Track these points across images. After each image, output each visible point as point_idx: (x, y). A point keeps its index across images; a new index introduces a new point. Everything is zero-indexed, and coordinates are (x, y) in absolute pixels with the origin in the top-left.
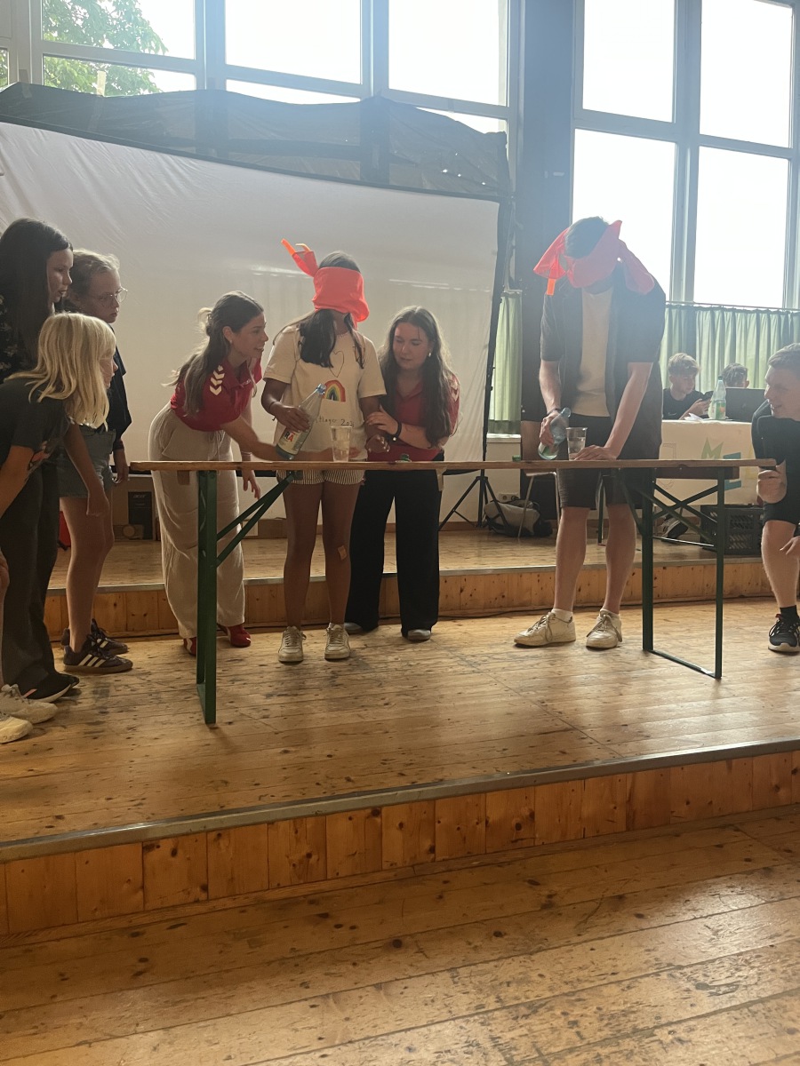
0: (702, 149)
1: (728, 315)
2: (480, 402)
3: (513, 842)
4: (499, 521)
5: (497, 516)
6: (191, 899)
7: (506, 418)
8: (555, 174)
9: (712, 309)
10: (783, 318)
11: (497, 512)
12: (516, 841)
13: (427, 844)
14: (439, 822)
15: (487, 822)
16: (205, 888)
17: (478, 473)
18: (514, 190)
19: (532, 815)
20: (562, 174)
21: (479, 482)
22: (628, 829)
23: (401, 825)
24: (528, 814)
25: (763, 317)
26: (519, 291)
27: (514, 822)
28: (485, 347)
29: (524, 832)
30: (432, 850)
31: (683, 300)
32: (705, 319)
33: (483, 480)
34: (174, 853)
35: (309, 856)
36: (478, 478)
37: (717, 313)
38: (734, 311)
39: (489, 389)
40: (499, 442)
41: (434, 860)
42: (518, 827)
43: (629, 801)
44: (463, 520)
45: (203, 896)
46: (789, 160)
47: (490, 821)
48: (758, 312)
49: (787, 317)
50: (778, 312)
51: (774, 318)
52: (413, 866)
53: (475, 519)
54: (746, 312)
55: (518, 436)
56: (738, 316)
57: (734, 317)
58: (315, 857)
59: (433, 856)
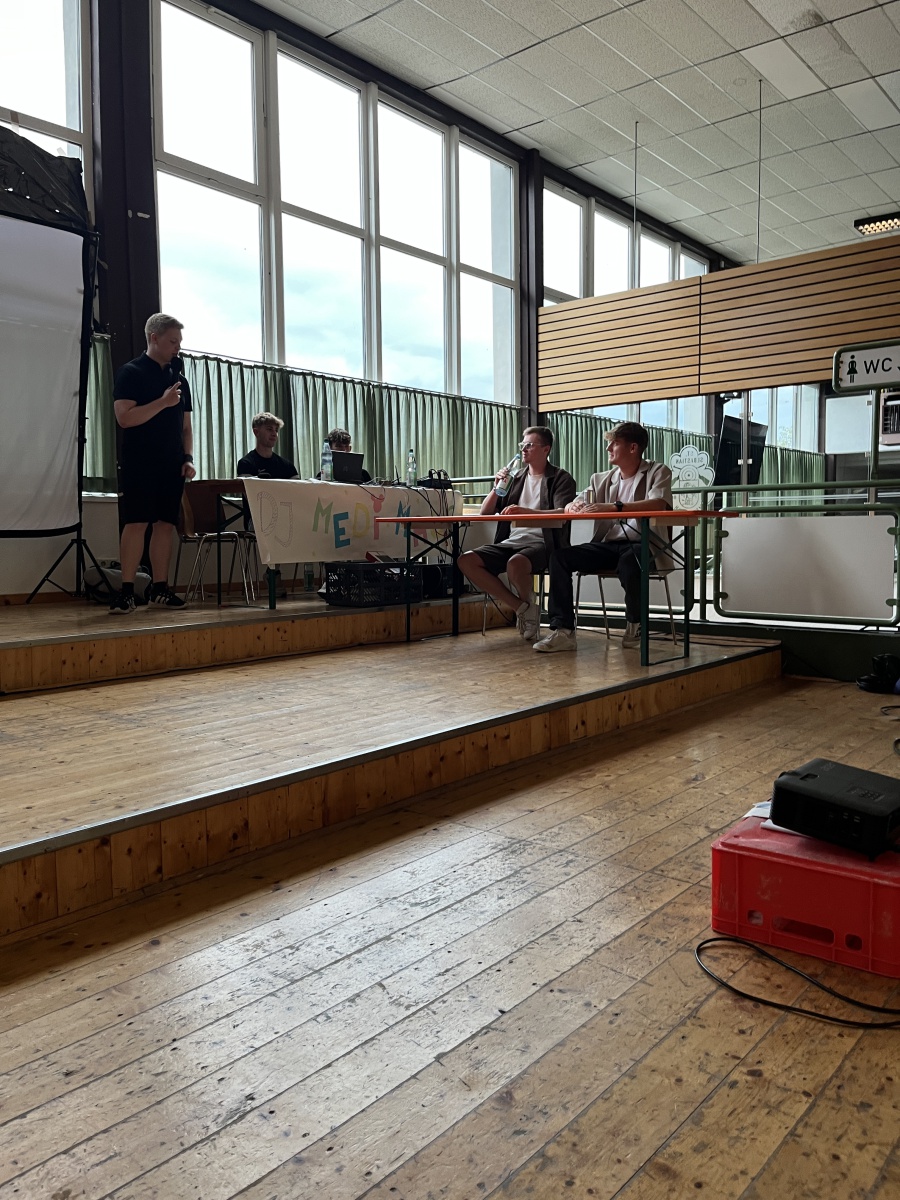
1: (319, 381)
2: (72, 456)
3: (231, 851)
4: (103, 588)
5: (100, 583)
7: (100, 474)
8: (140, 215)
9: (304, 375)
11: (98, 578)
12: (234, 850)
13: (153, 866)
14: (165, 842)
15: (208, 836)
17: (74, 535)
18: (93, 223)
19: (246, 824)
20: (147, 216)
21: (75, 545)
23: (130, 851)
24: (242, 824)
25: (349, 385)
26: (107, 337)
27: (231, 835)
28: (75, 395)
31: (276, 363)
32: (297, 383)
33: (80, 542)
35: (39, 896)
36: (73, 541)
37: (309, 378)
38: (323, 377)
39: (82, 441)
40: (93, 501)
41: (161, 880)
42: (235, 836)
43: (324, 801)
44: (58, 590)
47: (211, 835)
48: (344, 380)
49: (369, 390)
50: (361, 383)
52: (142, 889)
53: (72, 588)
54: (334, 380)
55: (115, 495)
56: (328, 382)
57: (324, 382)
58: (45, 896)
59: (160, 876)
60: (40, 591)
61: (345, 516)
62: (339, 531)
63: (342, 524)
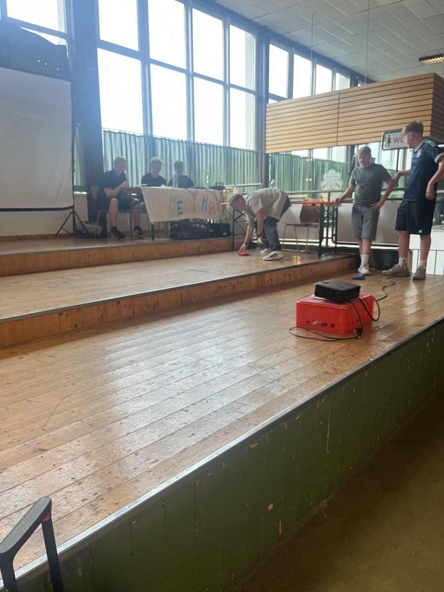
0: (151, 65)
2: (70, 177)
5: (83, 230)
6: (72, 329)
7: (80, 184)
8: (91, 69)
9: (161, 139)
10: (188, 144)
12: (154, 310)
14: (135, 305)
18: (72, 72)
20: (94, 70)
23: (125, 306)
24: (157, 302)
27: (153, 305)
28: (70, 150)
29: (156, 307)
30: (134, 313)
31: (149, 134)
32: (159, 143)
34: (67, 316)
36: (71, 213)
37: (163, 141)
39: (73, 170)
40: (78, 196)
41: (134, 316)
43: (181, 297)
44: (66, 233)
45: (76, 328)
47: (148, 304)
54: (174, 141)
55: (85, 193)
57: (170, 143)
60: (59, 233)
61: (181, 202)
62: (179, 208)
63: (180, 205)
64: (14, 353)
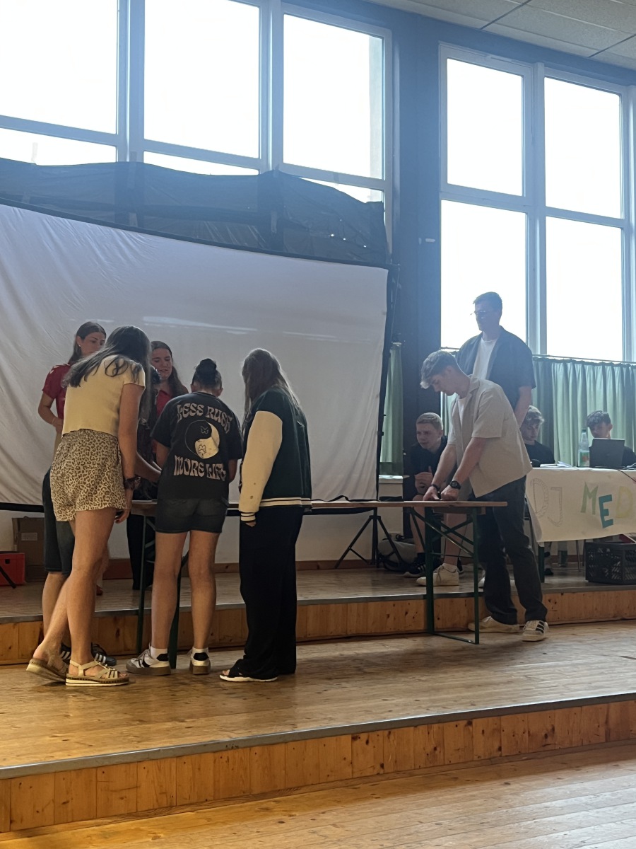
0: (548, 219)
1: (579, 367)
2: (373, 445)
3: (543, 746)
4: (394, 558)
5: (392, 553)
6: (375, 772)
7: (390, 460)
8: (428, 240)
9: (564, 362)
10: (625, 370)
11: (391, 549)
12: (545, 746)
13: (496, 746)
14: (503, 731)
15: (529, 732)
16: (382, 766)
17: (372, 513)
18: (391, 251)
19: (553, 729)
20: (433, 240)
21: (372, 521)
22: (607, 741)
23: (483, 732)
24: (551, 728)
25: (608, 369)
26: (399, 344)
27: (543, 734)
28: (377, 396)
29: (549, 740)
30: (500, 749)
31: (539, 353)
32: (559, 370)
33: (376, 518)
34: (367, 742)
35: (435, 749)
36: (371, 517)
37: (569, 365)
38: (583, 363)
39: (380, 434)
40: (387, 483)
41: (501, 756)
42: (546, 736)
43: (607, 722)
44: (359, 558)
45: (382, 772)
46: (622, 229)
47: (531, 732)
48: (603, 364)
49: (628, 370)
50: (619, 365)
51: (617, 370)
52: (490, 759)
53: (368, 557)
54: (593, 364)
55: (401, 477)
56: (587, 367)
57: (583, 367)
58: (438, 749)
59: (500, 753)
60: (345, 559)
61: (608, 498)
62: (604, 513)
63: (606, 505)
64: (267, 809)
